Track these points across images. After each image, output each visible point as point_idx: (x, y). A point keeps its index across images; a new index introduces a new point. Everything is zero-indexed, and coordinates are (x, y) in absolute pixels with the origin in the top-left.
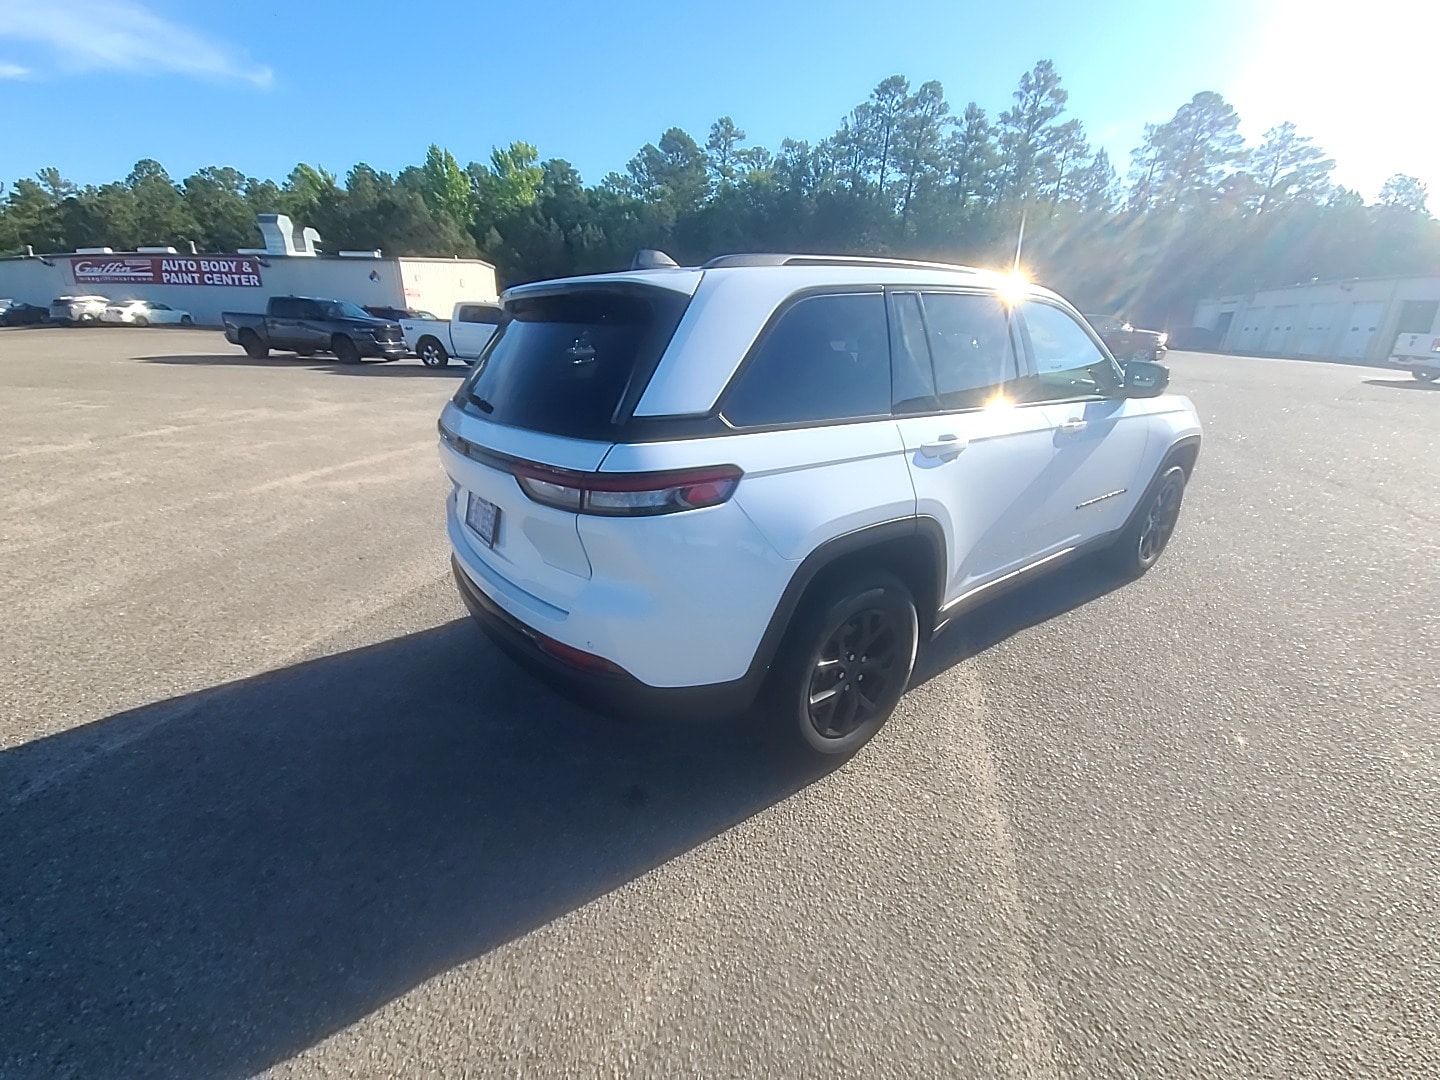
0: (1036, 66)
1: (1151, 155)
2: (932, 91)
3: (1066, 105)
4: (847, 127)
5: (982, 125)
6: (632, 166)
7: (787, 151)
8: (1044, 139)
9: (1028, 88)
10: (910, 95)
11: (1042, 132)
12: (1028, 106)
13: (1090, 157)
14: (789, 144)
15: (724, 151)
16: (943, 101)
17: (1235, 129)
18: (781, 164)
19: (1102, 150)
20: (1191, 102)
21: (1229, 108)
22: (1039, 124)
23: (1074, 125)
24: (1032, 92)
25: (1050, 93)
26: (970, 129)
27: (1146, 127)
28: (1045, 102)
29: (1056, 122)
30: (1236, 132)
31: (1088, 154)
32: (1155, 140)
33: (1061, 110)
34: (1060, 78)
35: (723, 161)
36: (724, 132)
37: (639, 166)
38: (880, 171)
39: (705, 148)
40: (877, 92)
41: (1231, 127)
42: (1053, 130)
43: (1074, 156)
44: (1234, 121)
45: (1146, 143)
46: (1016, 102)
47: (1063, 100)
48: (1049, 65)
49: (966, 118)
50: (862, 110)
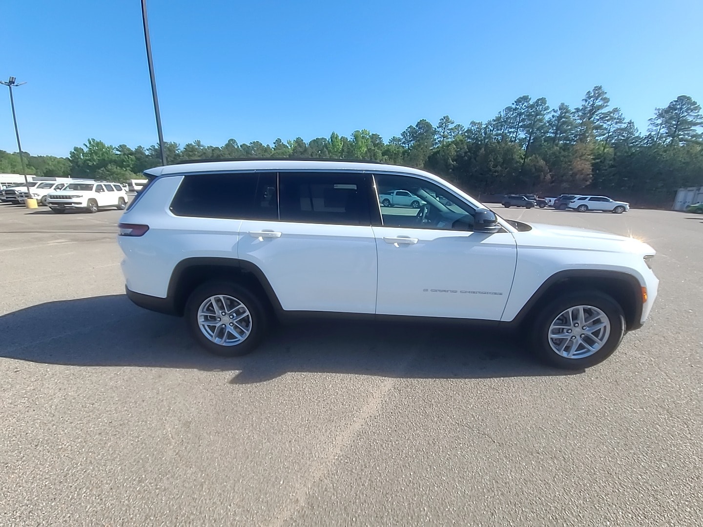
0: (593, 88)
1: (659, 121)
2: (543, 101)
3: (608, 104)
4: (501, 116)
5: (568, 111)
6: (404, 134)
7: (473, 126)
8: (598, 118)
9: (590, 97)
10: (531, 102)
11: (597, 115)
12: (590, 104)
13: (625, 123)
14: (473, 123)
15: (445, 128)
16: (547, 105)
17: (698, 112)
18: (469, 131)
19: (631, 121)
20: (677, 100)
21: (695, 103)
22: (595, 112)
23: (616, 110)
24: (592, 99)
25: (601, 99)
26: (561, 113)
27: (656, 110)
28: (599, 103)
29: (604, 110)
30: (699, 113)
31: (624, 122)
32: (660, 115)
33: (607, 106)
34: (606, 93)
35: (444, 133)
36: (445, 121)
37: (407, 134)
38: (515, 134)
39: (436, 128)
40: (516, 102)
41: (696, 111)
42: (603, 114)
43: (616, 123)
44: (698, 108)
45: (656, 116)
46: (584, 103)
47: (608, 102)
48: (600, 88)
49: (560, 110)
50: (509, 109)
